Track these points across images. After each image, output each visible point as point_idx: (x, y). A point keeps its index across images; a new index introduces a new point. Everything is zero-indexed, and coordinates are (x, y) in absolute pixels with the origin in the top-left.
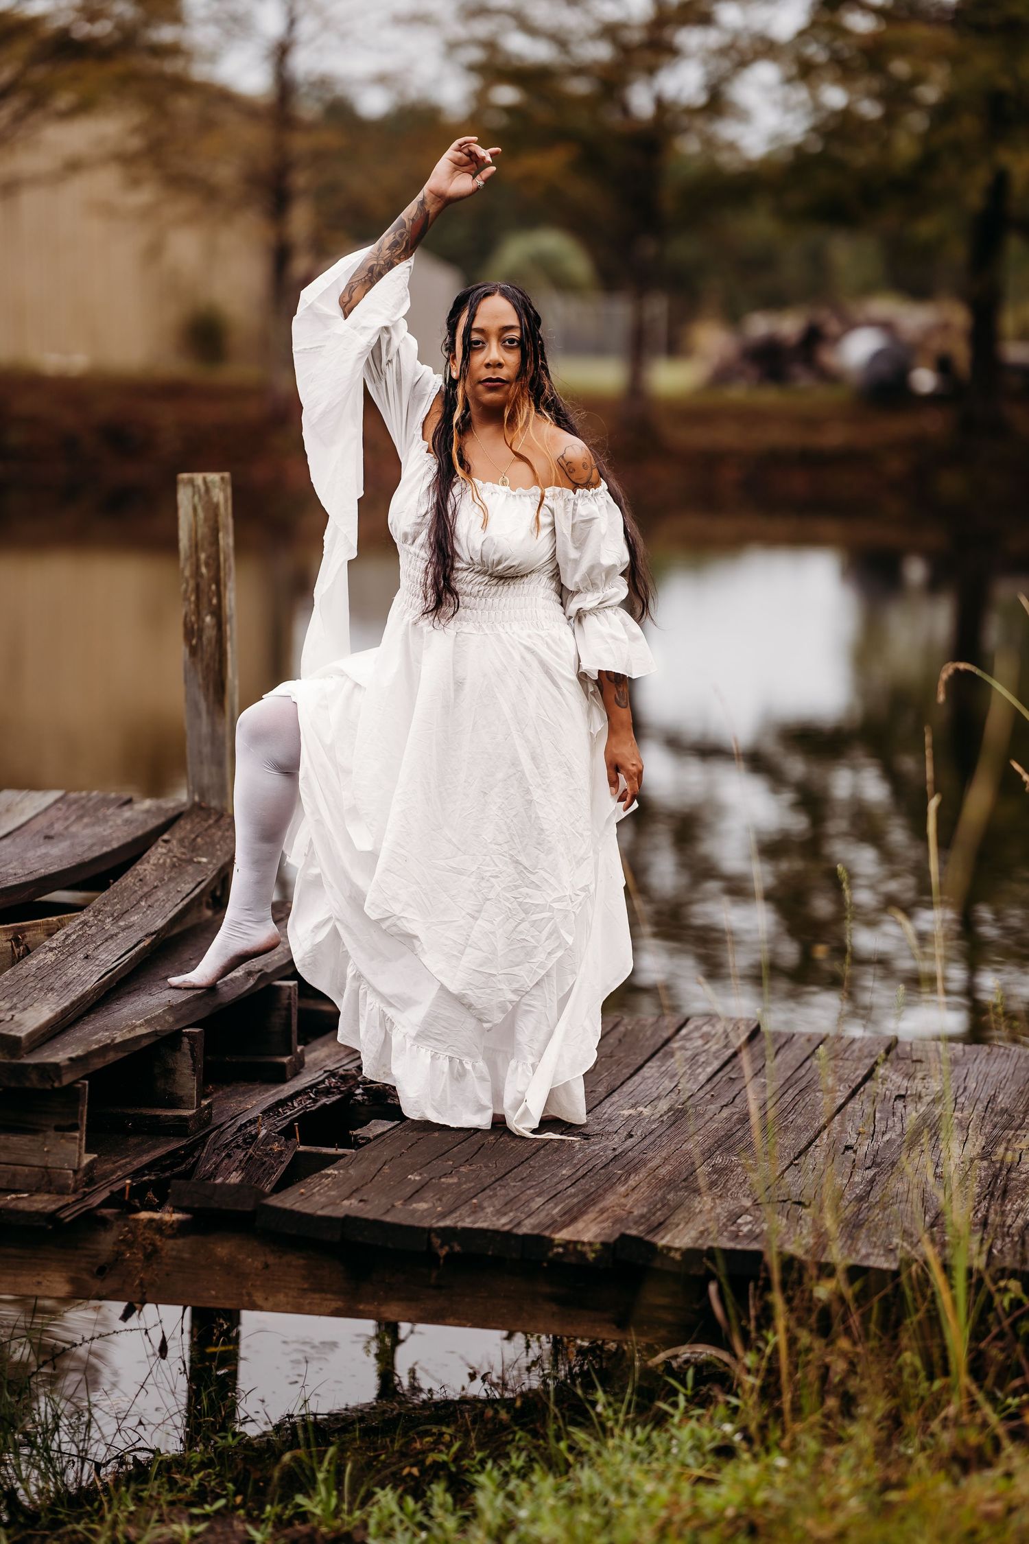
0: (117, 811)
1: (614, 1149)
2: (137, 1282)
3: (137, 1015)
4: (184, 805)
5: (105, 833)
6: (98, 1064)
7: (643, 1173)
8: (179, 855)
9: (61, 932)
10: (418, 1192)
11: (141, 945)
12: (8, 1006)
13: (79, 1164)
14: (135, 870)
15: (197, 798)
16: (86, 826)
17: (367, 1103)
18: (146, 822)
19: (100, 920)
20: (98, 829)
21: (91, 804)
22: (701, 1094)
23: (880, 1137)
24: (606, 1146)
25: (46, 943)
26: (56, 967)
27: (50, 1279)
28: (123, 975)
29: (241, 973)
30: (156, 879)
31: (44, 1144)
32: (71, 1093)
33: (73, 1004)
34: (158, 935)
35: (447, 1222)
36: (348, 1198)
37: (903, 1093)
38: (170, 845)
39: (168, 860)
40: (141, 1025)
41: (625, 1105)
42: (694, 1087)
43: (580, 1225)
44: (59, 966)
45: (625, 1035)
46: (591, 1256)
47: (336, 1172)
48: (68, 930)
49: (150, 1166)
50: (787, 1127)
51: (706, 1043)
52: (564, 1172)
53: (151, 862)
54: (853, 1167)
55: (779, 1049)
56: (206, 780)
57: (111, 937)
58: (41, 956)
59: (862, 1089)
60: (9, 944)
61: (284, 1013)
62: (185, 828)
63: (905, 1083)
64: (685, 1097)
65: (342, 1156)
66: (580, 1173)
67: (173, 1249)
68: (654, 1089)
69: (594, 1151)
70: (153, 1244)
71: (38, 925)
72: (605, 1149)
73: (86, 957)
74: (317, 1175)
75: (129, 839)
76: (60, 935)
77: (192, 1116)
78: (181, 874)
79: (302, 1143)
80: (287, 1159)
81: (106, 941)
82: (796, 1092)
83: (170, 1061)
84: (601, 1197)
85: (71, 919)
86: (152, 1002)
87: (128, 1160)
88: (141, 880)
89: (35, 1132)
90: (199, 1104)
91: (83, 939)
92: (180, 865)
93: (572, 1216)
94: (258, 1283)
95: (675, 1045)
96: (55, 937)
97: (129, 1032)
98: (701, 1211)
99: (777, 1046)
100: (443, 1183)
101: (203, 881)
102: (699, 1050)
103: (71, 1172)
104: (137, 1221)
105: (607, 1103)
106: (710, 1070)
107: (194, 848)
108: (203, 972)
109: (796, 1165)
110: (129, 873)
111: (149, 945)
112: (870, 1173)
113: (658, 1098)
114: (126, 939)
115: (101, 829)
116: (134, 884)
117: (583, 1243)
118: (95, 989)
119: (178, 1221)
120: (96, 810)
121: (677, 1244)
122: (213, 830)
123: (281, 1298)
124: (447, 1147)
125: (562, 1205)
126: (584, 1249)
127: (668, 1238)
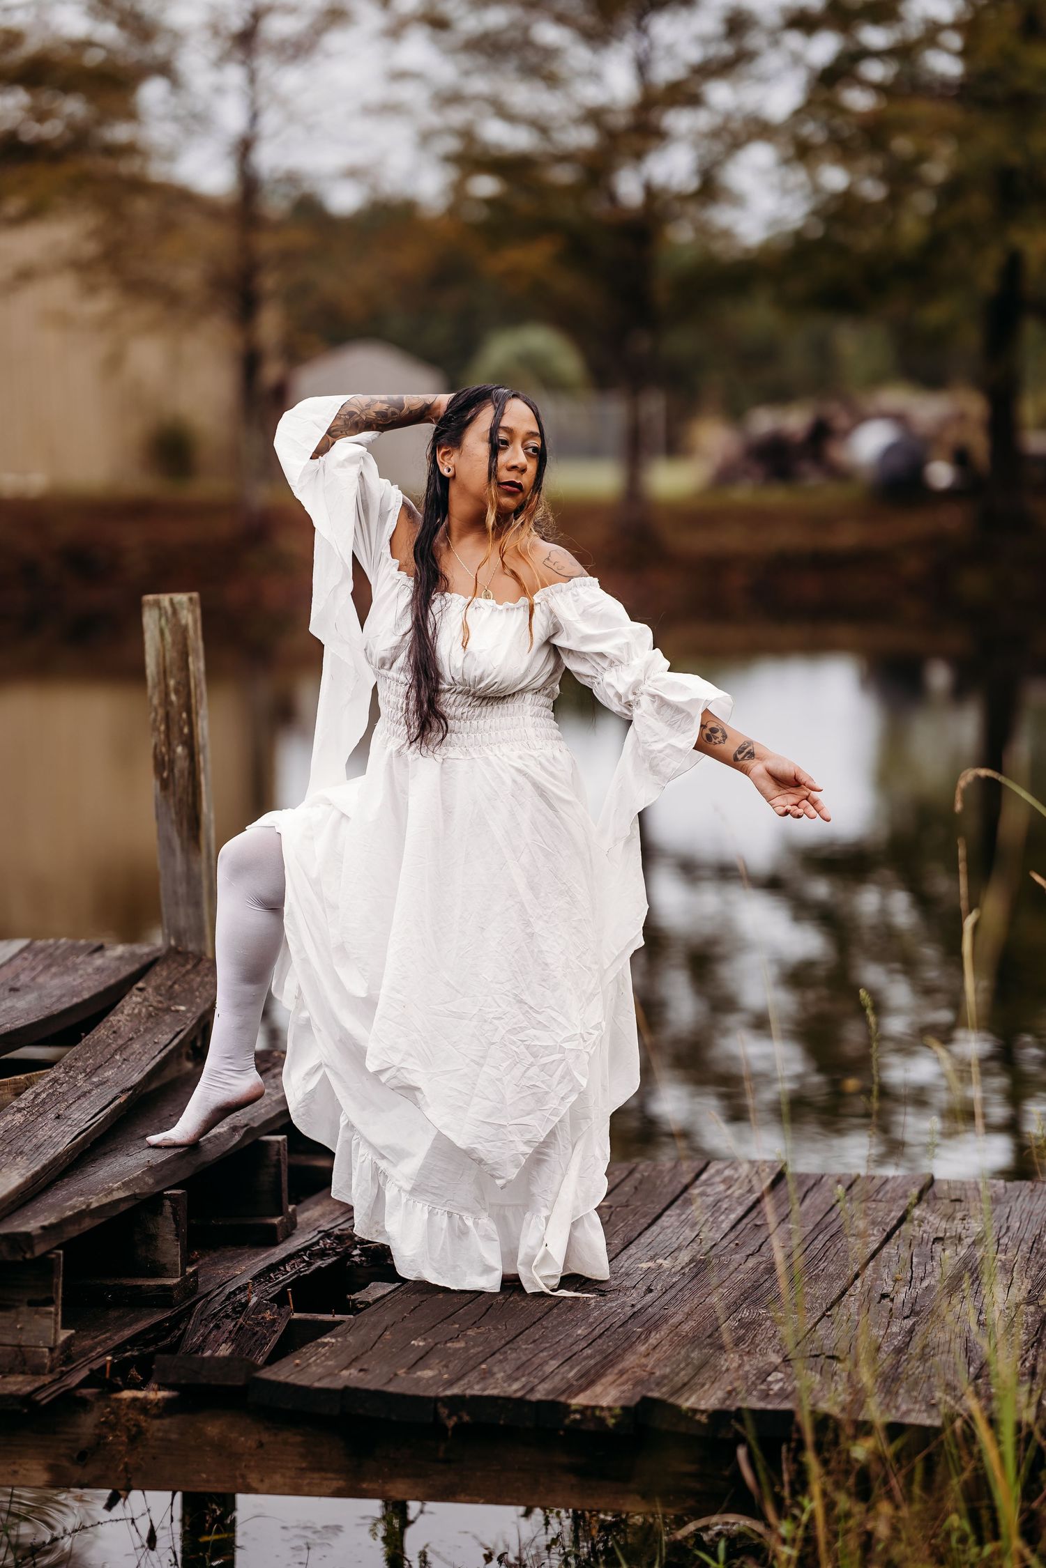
0: (88, 959)
1: (633, 1306)
2: (122, 1467)
3: (114, 1177)
4: (159, 950)
5: (75, 983)
6: (73, 1231)
7: (664, 1330)
8: (155, 1004)
9: (30, 1091)
10: (422, 1360)
11: (117, 1102)
13: (55, 1340)
14: (108, 1021)
15: (173, 942)
16: (55, 975)
17: (365, 1264)
18: (118, 969)
19: (71, 1077)
20: (68, 979)
21: (59, 952)
22: (725, 1243)
23: (918, 1283)
24: (624, 1302)
25: (14, 1103)
26: (24, 1129)
27: (27, 1467)
28: (97, 1135)
29: (225, 1129)
30: (131, 1030)
31: (16, 1321)
32: (44, 1263)
33: (44, 1168)
34: (135, 1091)
35: (455, 1391)
36: (346, 1368)
37: (941, 1235)
38: (145, 994)
39: (144, 1010)
40: (118, 1188)
41: (643, 1258)
42: (717, 1236)
43: (598, 1388)
44: (29, 1128)
45: (641, 1182)
46: (611, 1422)
47: (333, 1340)
48: (37, 1088)
49: (132, 1341)
50: (818, 1276)
51: (729, 1188)
52: (579, 1332)
53: (126, 1012)
54: (891, 1317)
55: (807, 1192)
56: (182, 923)
57: (84, 1094)
58: (9, 1118)
59: (897, 1232)
61: (272, 1170)
62: (161, 975)
63: (944, 1225)
64: (707, 1247)
65: (340, 1322)
66: (597, 1332)
67: (159, 1430)
68: (674, 1239)
69: (611, 1308)
70: (137, 1425)
71: (4, 1084)
72: (623, 1306)
73: (58, 1117)
74: (313, 1344)
75: (101, 988)
76: (28, 1095)
77: (177, 1285)
78: (158, 1024)
79: (296, 1310)
80: (281, 1328)
81: (79, 1099)
82: (826, 1238)
83: (151, 1226)
84: (620, 1357)
85: (41, 1077)
86: (130, 1163)
87: (108, 1335)
88: (114, 1032)
89: (7, 1308)
90: (184, 1271)
91: (54, 1098)
92: (157, 1014)
93: (589, 1379)
94: (252, 1463)
95: (695, 1191)
96: (23, 1096)
97: (106, 1196)
98: (728, 1370)
99: (805, 1189)
100: (450, 1348)
101: (182, 1031)
102: (721, 1196)
103: (47, 1350)
104: (119, 1400)
105: (623, 1256)
106: (733, 1217)
107: (172, 996)
108: (184, 1128)
109: (829, 1316)
110: (102, 1024)
111: (125, 1101)
112: (908, 1323)
113: (679, 1249)
114: (100, 1096)
115: (71, 979)
116: (108, 1037)
117: (602, 1408)
118: (68, 1151)
119: (164, 1399)
120: (65, 958)
121: (703, 1406)
122: (192, 976)
123: (278, 1478)
124: (452, 1310)
125: (578, 1368)
126: (603, 1414)
127: (692, 1400)
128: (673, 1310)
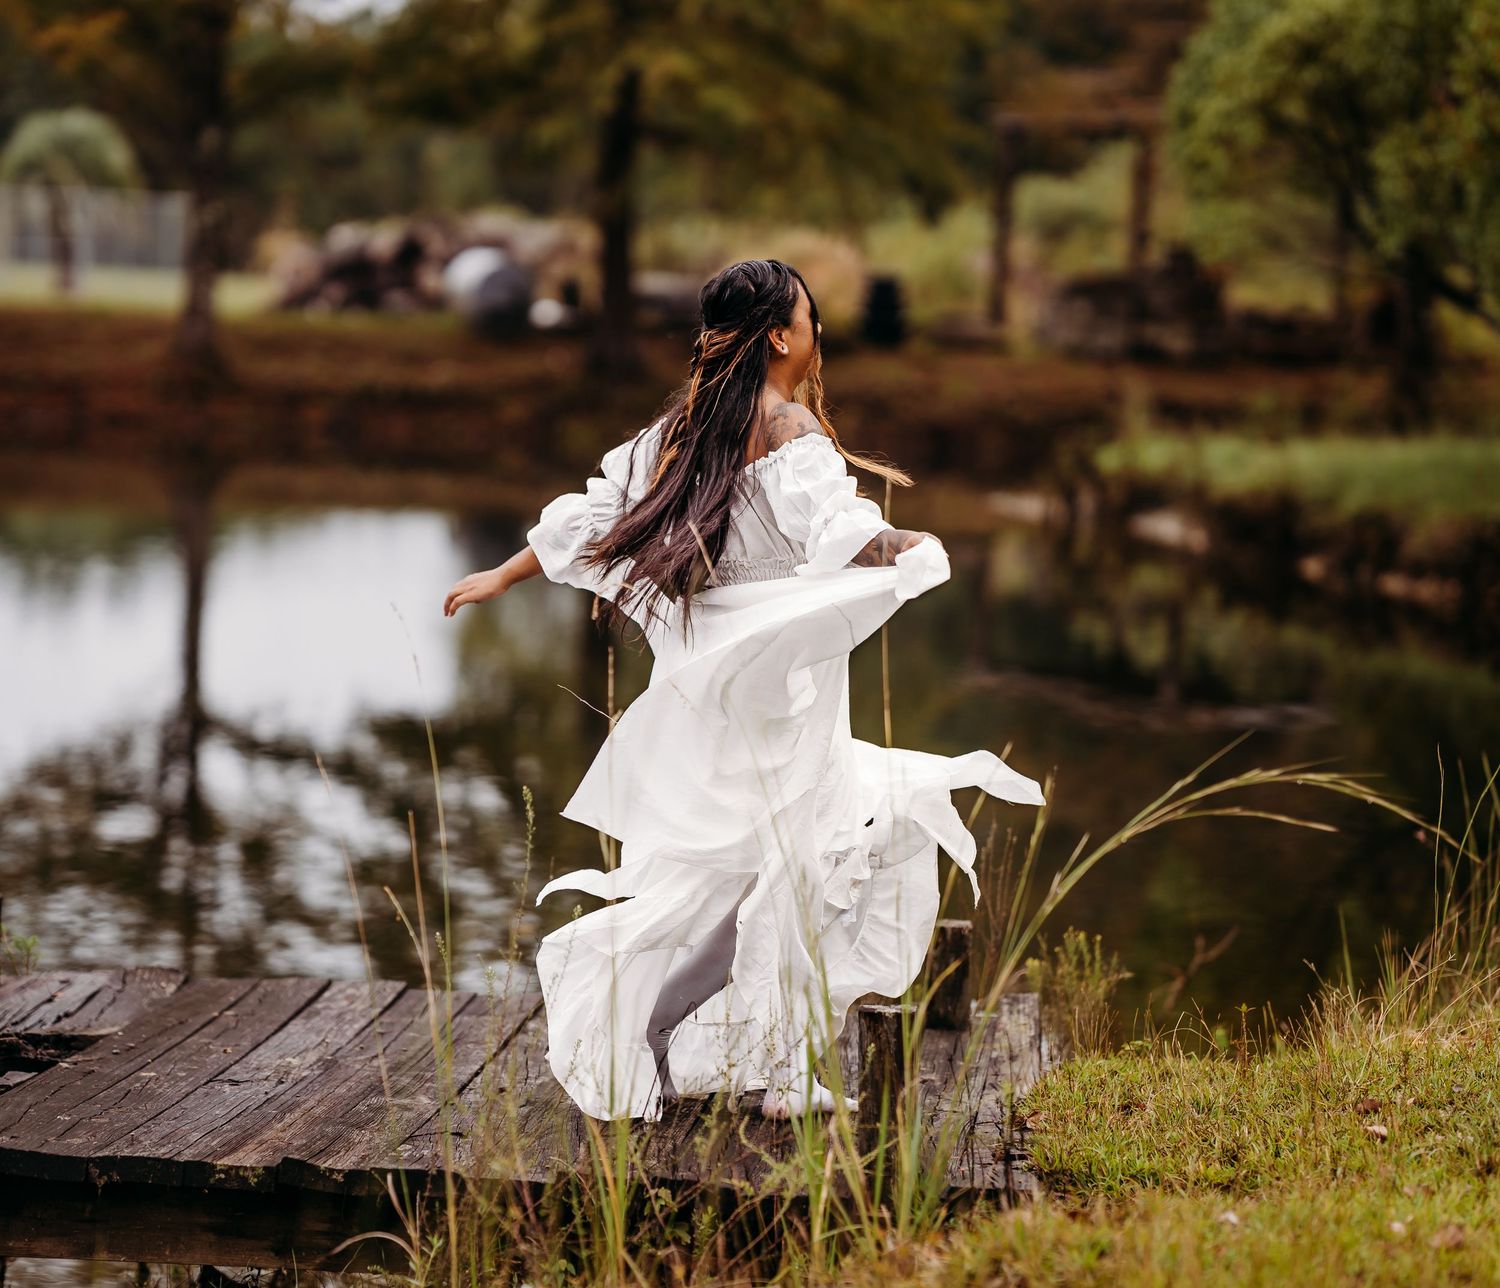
1: (266, 1093)
7: (297, 1113)
10: (70, 1129)
22: (350, 1046)
23: (535, 1080)
24: (258, 1090)
35: (106, 1153)
42: (342, 1041)
43: (241, 1154)
45: (265, 996)
46: (253, 1181)
51: (352, 1003)
52: (218, 1112)
55: (427, 1007)
59: (514, 1041)
64: (334, 1049)
66: (235, 1113)
68: (301, 1043)
69: (245, 1095)
72: (256, 1093)
84: (259, 1132)
93: (233, 1147)
95: (319, 1005)
98: (360, 1142)
99: (425, 1005)
100: (94, 1122)
102: (344, 1011)
105: (253, 1055)
106: (357, 1027)
109: (451, 1104)
112: (524, 1110)
113: (306, 1050)
117: (246, 1168)
121: (339, 1166)
124: (91, 1094)
125: (218, 1140)
126: (246, 1174)
127: (330, 1162)
128: (303, 1098)
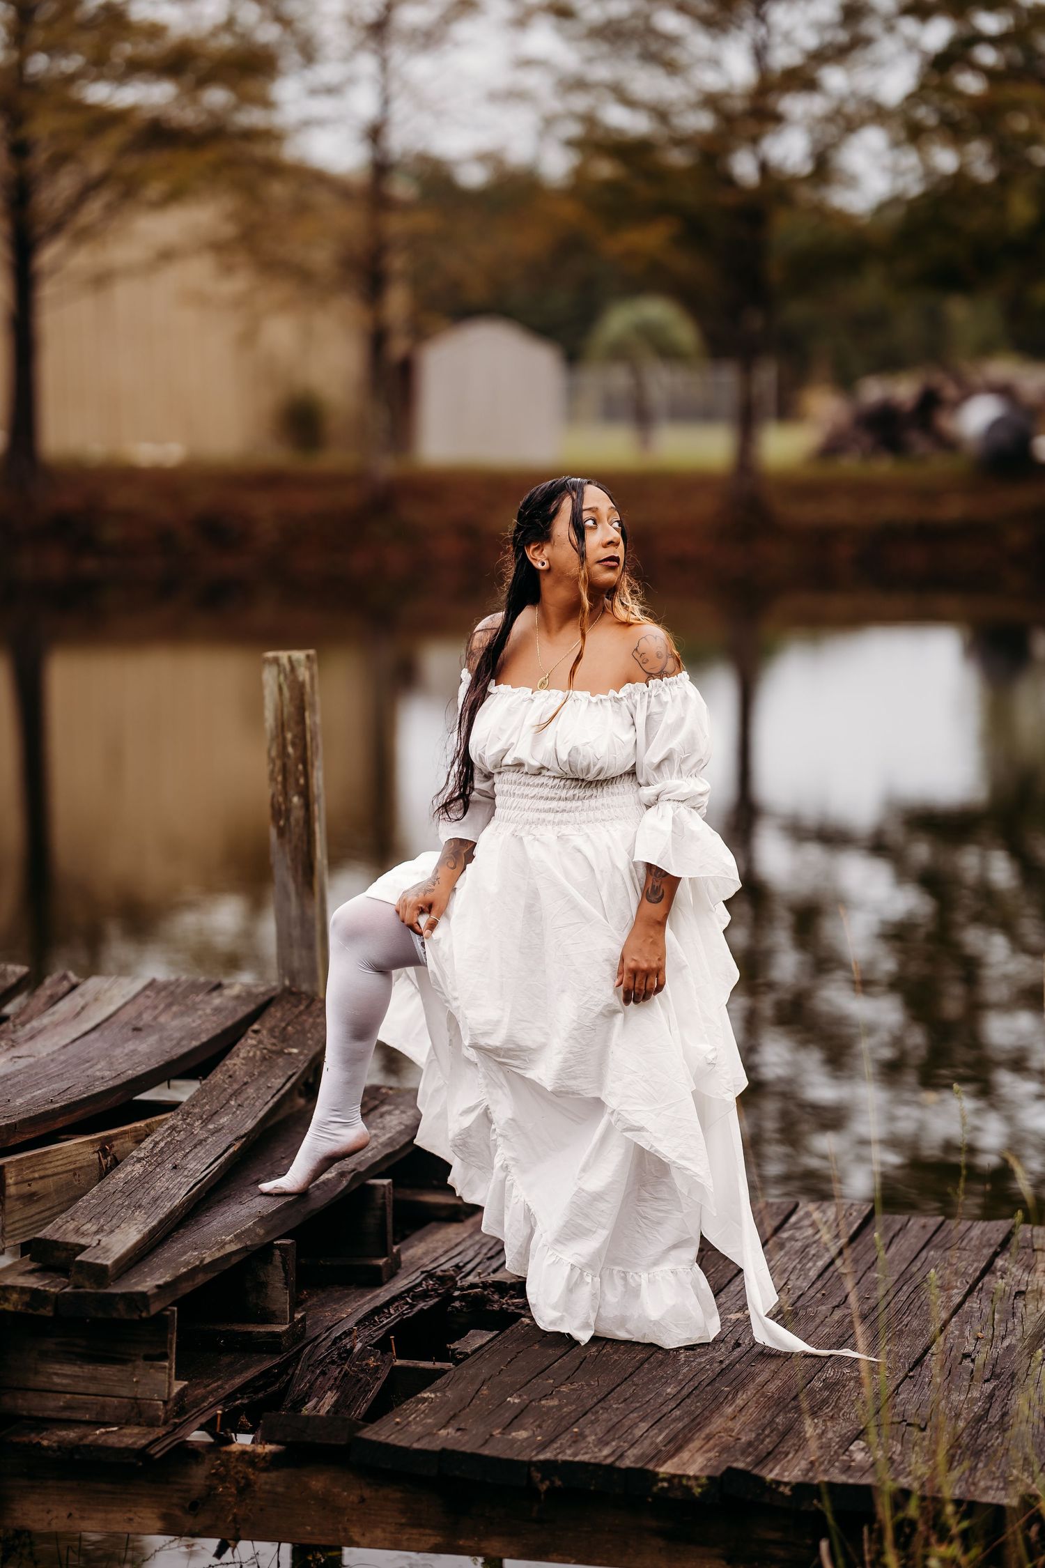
0: (207, 998)
1: (721, 1362)
2: (230, 1518)
3: (227, 1228)
4: (274, 989)
5: (194, 1025)
6: (187, 1288)
7: (751, 1389)
8: (269, 1046)
9: (149, 1139)
10: (516, 1419)
11: (231, 1150)
12: (94, 1228)
13: (169, 1393)
14: (225, 1065)
15: (287, 983)
16: (175, 1016)
17: (465, 1310)
18: (235, 1010)
19: (188, 1124)
20: (187, 1020)
21: (179, 990)
22: (812, 1292)
23: (999, 1343)
24: (713, 1358)
25: (134, 1153)
26: (144, 1180)
27: (141, 1515)
28: (212, 1184)
29: (333, 1175)
30: (246, 1074)
31: (133, 1374)
32: (160, 1321)
33: (161, 1222)
34: (249, 1137)
35: (547, 1455)
36: (444, 1427)
37: (1023, 1288)
38: (260, 1036)
39: (258, 1053)
40: (231, 1241)
41: (732, 1308)
42: (805, 1284)
43: (686, 1455)
44: (147, 1179)
46: (697, 1493)
47: (433, 1396)
48: (155, 1137)
49: (242, 1389)
50: (901, 1331)
51: (817, 1232)
52: (669, 1390)
53: (241, 1055)
54: (972, 1380)
55: (893, 1237)
56: (296, 964)
57: (200, 1142)
58: (129, 1168)
59: (980, 1285)
60: (96, 1156)
61: (378, 1213)
62: (275, 1015)
63: (1026, 1277)
64: (795, 1296)
65: (442, 1372)
66: (685, 1392)
67: (266, 1483)
69: (700, 1363)
70: (246, 1478)
71: (125, 1132)
72: (712, 1360)
73: (175, 1167)
74: (413, 1400)
75: (219, 1031)
76: (147, 1143)
77: (285, 1332)
78: (271, 1067)
79: (400, 1357)
80: (384, 1375)
81: (195, 1147)
82: (911, 1289)
83: (262, 1274)
84: (708, 1420)
85: (160, 1123)
86: (242, 1213)
87: (219, 1383)
88: (230, 1076)
89: (123, 1362)
90: (292, 1317)
91: (172, 1146)
92: (270, 1057)
93: (677, 1444)
94: (354, 1518)
95: (785, 1233)
96: (143, 1145)
97: (219, 1250)
98: (811, 1437)
99: (891, 1234)
100: (544, 1406)
101: (294, 1074)
102: (809, 1241)
103: (161, 1403)
104: (229, 1453)
106: (821, 1264)
107: (285, 1039)
108: (293, 1178)
109: (911, 1377)
110: (218, 1069)
111: (239, 1149)
112: (989, 1387)
114: (215, 1144)
115: (190, 1020)
116: (224, 1081)
117: (689, 1478)
118: (183, 1203)
119: (271, 1453)
120: (185, 997)
121: (786, 1478)
122: (304, 1017)
123: (379, 1533)
124: (547, 1363)
125: (667, 1431)
126: (690, 1483)
127: (776, 1471)
128: (759, 1368)
